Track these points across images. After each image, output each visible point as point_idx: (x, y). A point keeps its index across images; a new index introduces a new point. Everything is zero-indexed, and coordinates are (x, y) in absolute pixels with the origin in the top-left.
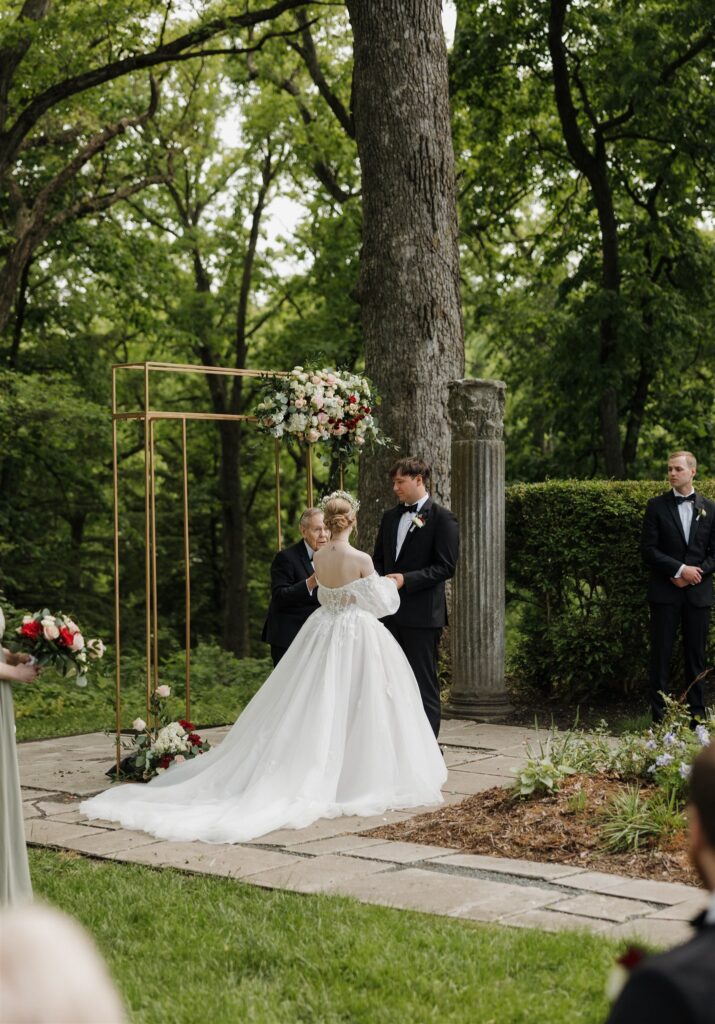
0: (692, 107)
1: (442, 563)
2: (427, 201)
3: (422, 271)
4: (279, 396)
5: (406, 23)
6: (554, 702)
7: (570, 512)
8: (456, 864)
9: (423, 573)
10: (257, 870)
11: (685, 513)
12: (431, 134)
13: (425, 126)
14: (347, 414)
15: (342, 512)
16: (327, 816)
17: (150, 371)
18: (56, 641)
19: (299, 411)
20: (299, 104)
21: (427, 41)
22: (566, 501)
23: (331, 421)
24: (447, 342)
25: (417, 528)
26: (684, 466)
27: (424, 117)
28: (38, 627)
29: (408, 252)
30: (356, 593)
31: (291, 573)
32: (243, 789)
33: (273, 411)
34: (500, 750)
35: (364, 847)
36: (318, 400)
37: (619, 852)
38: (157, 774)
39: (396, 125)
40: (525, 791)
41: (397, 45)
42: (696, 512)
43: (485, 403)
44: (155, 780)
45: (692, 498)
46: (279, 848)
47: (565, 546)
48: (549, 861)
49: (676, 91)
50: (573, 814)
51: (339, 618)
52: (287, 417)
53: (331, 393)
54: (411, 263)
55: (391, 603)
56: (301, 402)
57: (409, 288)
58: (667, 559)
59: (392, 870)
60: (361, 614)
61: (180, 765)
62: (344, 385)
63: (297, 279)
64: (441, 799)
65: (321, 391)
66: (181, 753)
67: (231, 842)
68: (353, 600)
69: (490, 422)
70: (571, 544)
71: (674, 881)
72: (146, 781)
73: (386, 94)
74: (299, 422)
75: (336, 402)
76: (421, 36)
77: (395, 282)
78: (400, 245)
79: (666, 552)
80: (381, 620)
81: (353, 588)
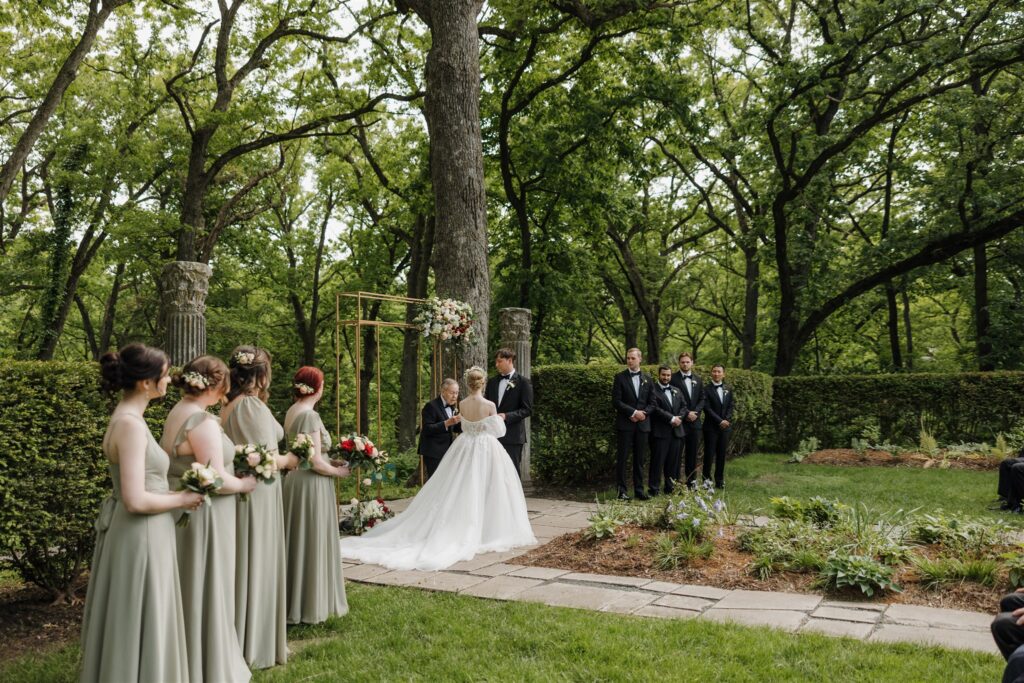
0: (572, 176)
1: (526, 408)
2: (472, 213)
3: (470, 250)
4: (427, 313)
5: (462, 116)
6: (555, 485)
7: (566, 381)
8: (579, 579)
9: (515, 413)
10: (464, 585)
11: (636, 381)
12: (475, 176)
13: (472, 172)
14: (461, 325)
15: (479, 378)
16: (479, 552)
17: (362, 299)
18: (363, 451)
19: (438, 322)
20: (354, 167)
21: (473, 126)
22: (564, 375)
23: (453, 328)
24: (483, 289)
25: (511, 388)
26: (636, 357)
27: (471, 167)
28: (352, 443)
29: (463, 240)
30: (486, 424)
31: (434, 415)
32: (426, 537)
33: (424, 322)
34: (544, 512)
35: (513, 569)
36: (448, 315)
37: (666, 569)
38: (365, 531)
39: (456, 171)
40: (599, 536)
41: (456, 128)
42: (641, 381)
43: (521, 321)
44: (364, 534)
45: (639, 373)
46: (466, 573)
47: (564, 399)
48: (628, 575)
49: (565, 167)
50: (631, 547)
51: (478, 438)
52: (432, 325)
53: (453, 313)
54: (464, 246)
55: (502, 430)
56: (439, 317)
57: (463, 259)
58: (628, 407)
59: (543, 584)
60: (489, 436)
61: (379, 524)
62: (460, 308)
63: (341, 262)
64: (536, 541)
65: (448, 311)
66: (379, 517)
67: (437, 569)
68: (485, 428)
69: (524, 332)
70: (568, 399)
71: (706, 585)
72: (360, 534)
73: (450, 154)
74: (438, 328)
75: (456, 317)
76: (470, 123)
77: (455, 256)
78: (458, 236)
79: (626, 403)
80: (499, 439)
81: (485, 421)
